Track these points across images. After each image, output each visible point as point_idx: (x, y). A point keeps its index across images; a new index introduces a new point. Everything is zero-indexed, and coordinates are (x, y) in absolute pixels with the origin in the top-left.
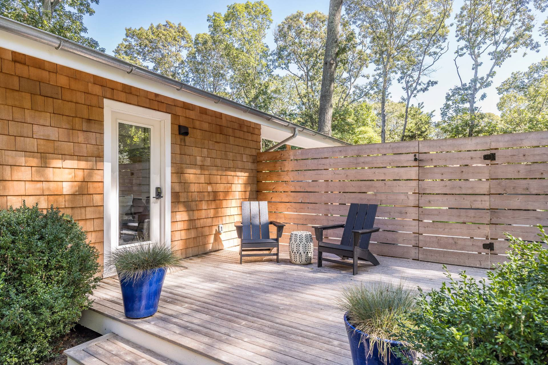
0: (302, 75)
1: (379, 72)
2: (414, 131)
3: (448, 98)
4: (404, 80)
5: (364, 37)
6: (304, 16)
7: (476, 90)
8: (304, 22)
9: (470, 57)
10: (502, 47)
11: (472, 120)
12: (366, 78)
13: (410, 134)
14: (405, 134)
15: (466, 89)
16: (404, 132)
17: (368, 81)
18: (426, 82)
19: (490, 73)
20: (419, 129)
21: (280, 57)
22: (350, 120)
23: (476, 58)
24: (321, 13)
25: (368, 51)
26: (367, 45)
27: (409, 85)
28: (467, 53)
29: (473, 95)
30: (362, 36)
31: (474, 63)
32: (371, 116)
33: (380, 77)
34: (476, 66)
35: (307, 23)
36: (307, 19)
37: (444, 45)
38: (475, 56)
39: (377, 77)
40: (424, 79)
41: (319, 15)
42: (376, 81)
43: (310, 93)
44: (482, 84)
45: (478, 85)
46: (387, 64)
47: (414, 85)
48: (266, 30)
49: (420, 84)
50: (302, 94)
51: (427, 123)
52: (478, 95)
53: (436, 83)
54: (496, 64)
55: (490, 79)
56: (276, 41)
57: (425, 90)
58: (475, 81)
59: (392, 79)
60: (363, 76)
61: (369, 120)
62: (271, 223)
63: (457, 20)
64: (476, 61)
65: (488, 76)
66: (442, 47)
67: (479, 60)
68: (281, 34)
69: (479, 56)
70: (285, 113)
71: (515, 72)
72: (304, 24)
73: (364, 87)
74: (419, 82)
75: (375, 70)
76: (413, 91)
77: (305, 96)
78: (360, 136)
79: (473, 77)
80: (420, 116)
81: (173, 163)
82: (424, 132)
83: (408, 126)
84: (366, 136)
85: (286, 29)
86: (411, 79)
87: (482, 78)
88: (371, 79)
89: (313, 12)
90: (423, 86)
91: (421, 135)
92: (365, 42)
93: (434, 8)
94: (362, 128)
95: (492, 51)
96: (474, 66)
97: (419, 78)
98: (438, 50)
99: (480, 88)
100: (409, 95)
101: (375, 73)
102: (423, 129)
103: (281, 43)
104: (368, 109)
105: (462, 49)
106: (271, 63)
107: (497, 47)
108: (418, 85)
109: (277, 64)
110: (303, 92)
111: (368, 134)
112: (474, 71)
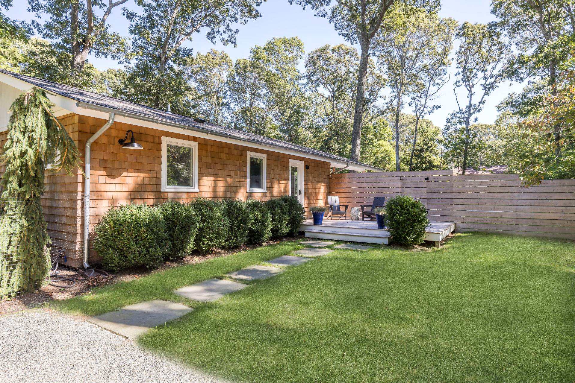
0: (329, 96)
1: (394, 94)
2: (422, 146)
3: (448, 122)
4: (414, 104)
5: (382, 64)
6: (332, 48)
7: (470, 114)
8: (331, 52)
9: (465, 87)
10: (490, 80)
11: (468, 138)
12: (383, 99)
13: (419, 148)
14: (415, 148)
15: (463, 114)
16: (414, 146)
17: (385, 102)
18: (431, 106)
19: (481, 101)
20: (426, 144)
21: (310, 80)
22: (370, 136)
23: (470, 89)
24: (345, 45)
25: (385, 77)
26: (384, 72)
27: (417, 108)
28: (463, 85)
29: (468, 118)
30: (379, 63)
31: (468, 92)
32: (387, 131)
33: (395, 98)
34: (471, 95)
35: (333, 53)
36: (334, 51)
37: (444, 77)
38: (470, 87)
39: (393, 99)
40: (430, 104)
41: (343, 48)
42: (391, 101)
43: (336, 111)
44: (475, 110)
45: (472, 111)
46: (400, 91)
47: (422, 108)
48: (299, 60)
49: (427, 108)
50: (329, 112)
51: (432, 139)
52: (472, 118)
53: (439, 107)
54: (486, 94)
55: (481, 105)
56: (306, 66)
57: (430, 113)
58: (469, 107)
59: (404, 103)
60: (381, 97)
61: (385, 135)
62: (341, 205)
63: (457, 55)
64: (470, 91)
65: (480, 103)
66: (443, 79)
67: (473, 90)
68: (312, 61)
69: (473, 87)
70: (313, 127)
71: (511, 93)
72: (331, 54)
73: (381, 106)
74: (426, 106)
75: (391, 93)
76: (421, 113)
77: (331, 114)
78: (378, 149)
79: (468, 104)
80: (427, 134)
81: (304, 181)
82: (430, 147)
83: (418, 142)
84: (383, 148)
85: (315, 57)
86: (419, 103)
87: (475, 105)
88: (388, 100)
89: (339, 44)
90: (429, 110)
91: (428, 150)
92: (382, 69)
93: (438, 46)
94: (380, 142)
95: (483, 84)
96: (469, 95)
97: (425, 103)
98: (440, 82)
99: (473, 113)
100: (418, 116)
101: (391, 95)
102: (429, 145)
103: (311, 68)
104: (385, 125)
105: (459, 82)
106: (303, 87)
107: (486, 81)
108: (425, 109)
109: (308, 88)
110: (329, 111)
111: (385, 148)
112: (469, 99)
